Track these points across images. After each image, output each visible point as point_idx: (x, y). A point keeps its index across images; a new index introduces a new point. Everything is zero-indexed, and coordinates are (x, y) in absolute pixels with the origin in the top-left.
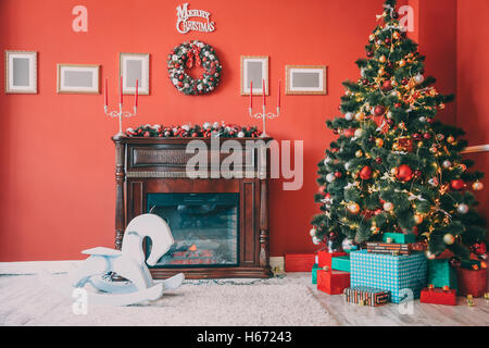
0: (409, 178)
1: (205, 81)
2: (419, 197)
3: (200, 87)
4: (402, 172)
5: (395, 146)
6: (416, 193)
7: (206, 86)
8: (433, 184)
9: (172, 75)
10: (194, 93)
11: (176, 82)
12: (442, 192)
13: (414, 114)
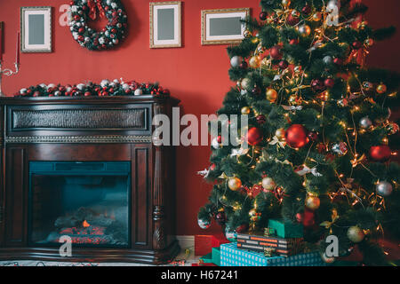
0: (301, 144)
1: (106, 33)
2: (313, 171)
3: (101, 41)
4: (291, 135)
5: (292, 99)
6: (311, 165)
7: (108, 39)
8: (339, 152)
9: (72, 28)
10: (96, 48)
11: (76, 35)
12: (354, 163)
13: (319, 54)
